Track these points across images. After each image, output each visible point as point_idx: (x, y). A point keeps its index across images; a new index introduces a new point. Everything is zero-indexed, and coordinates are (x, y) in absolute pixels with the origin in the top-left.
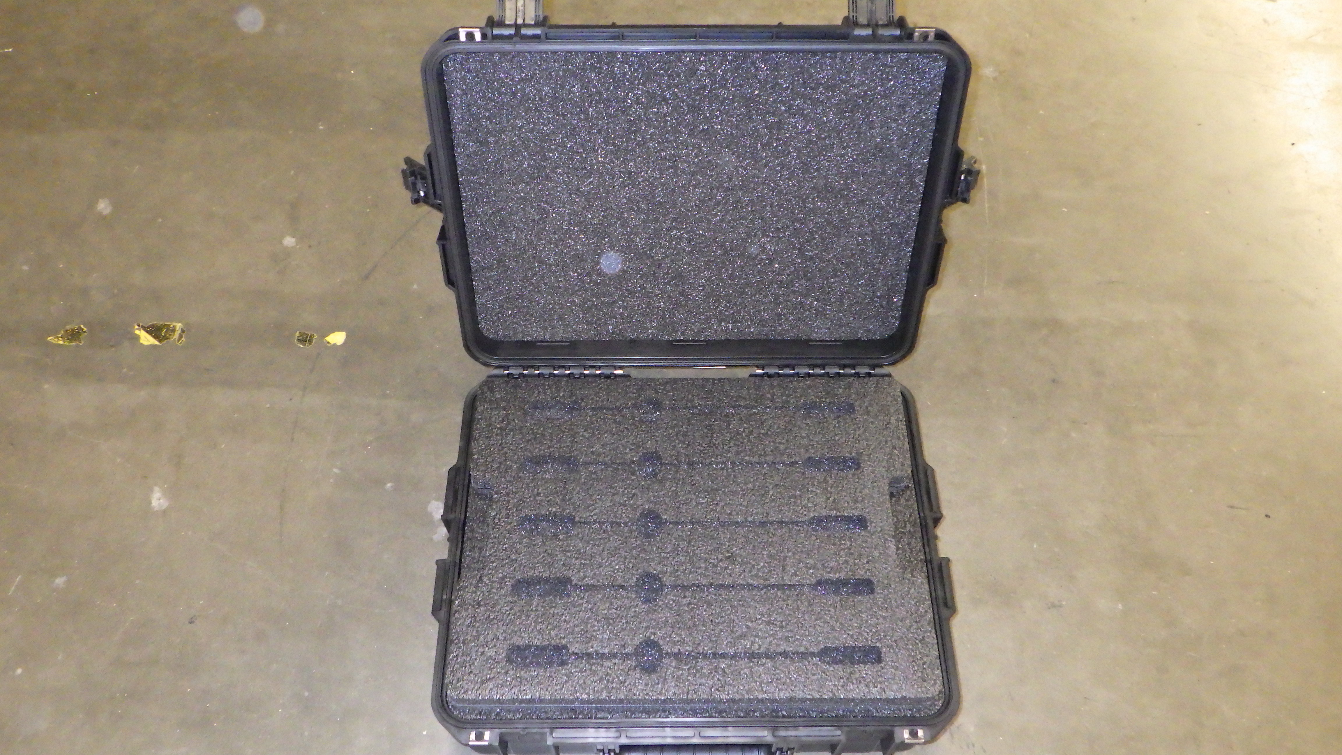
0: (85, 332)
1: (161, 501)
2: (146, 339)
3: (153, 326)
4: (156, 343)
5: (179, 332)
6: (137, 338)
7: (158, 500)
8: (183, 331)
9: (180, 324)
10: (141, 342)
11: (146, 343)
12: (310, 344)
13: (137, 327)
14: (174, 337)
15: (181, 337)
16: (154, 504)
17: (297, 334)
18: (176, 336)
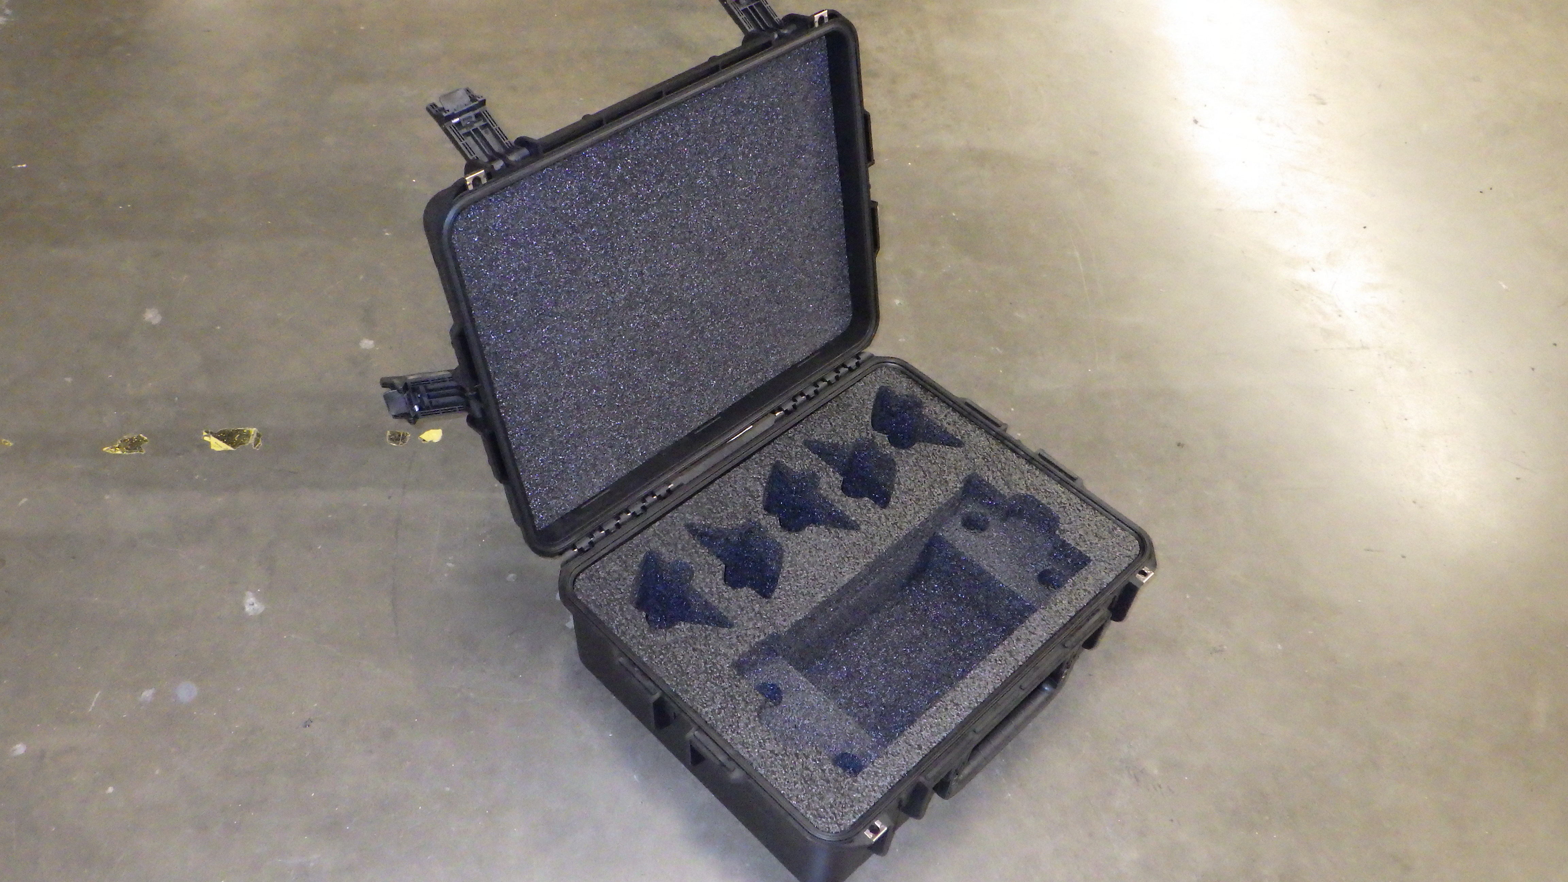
0: (146, 441)
1: (256, 605)
2: (217, 445)
3: (224, 432)
4: (230, 448)
5: (255, 436)
6: (208, 444)
7: (252, 605)
8: (258, 435)
9: (255, 429)
10: (212, 448)
11: (217, 449)
12: (403, 442)
13: (205, 434)
14: (250, 442)
15: (257, 441)
16: (248, 609)
17: (388, 433)
18: (252, 440)
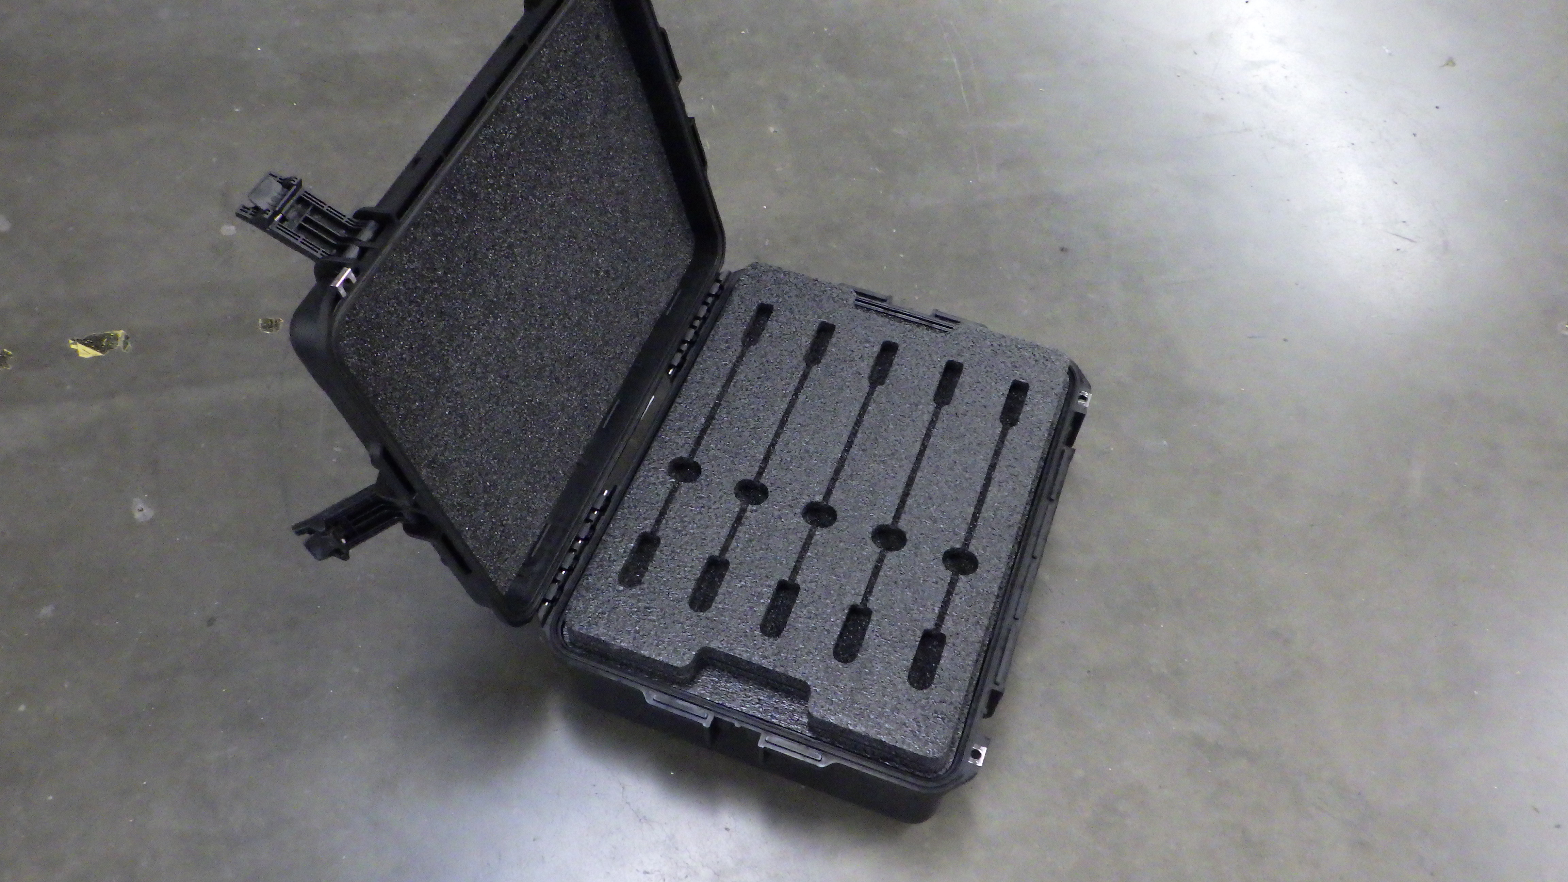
0: (10, 355)
1: (145, 511)
2: (86, 352)
3: (90, 338)
4: (99, 354)
5: (123, 339)
6: (76, 352)
7: (141, 511)
8: (127, 338)
9: (122, 331)
10: (81, 355)
11: (86, 356)
12: (278, 329)
13: (71, 342)
14: (118, 346)
15: (125, 344)
16: (138, 515)
17: (260, 321)
18: (120, 344)
